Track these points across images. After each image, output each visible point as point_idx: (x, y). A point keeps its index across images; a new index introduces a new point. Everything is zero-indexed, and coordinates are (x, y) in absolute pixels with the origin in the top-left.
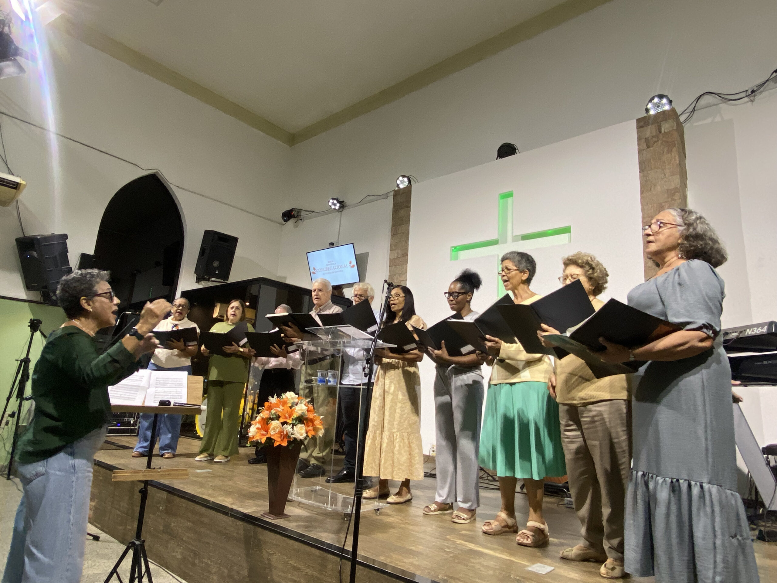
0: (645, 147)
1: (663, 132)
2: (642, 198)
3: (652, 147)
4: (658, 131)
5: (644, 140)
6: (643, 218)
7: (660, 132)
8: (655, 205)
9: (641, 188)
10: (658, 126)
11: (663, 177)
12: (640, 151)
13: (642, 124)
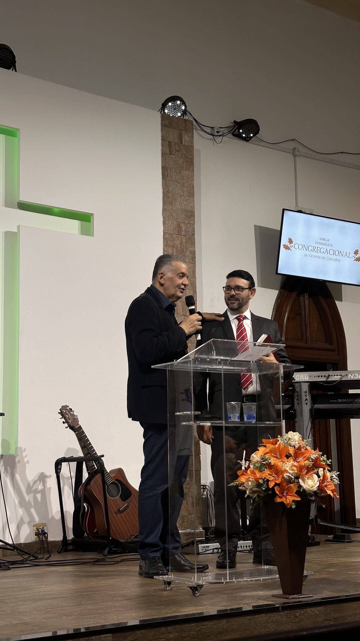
0: (168, 152)
1: (183, 143)
2: (164, 210)
3: (174, 155)
4: (179, 140)
5: (167, 143)
6: (164, 233)
7: (182, 143)
8: (175, 223)
9: (163, 198)
10: (180, 134)
11: (182, 194)
12: (163, 154)
13: (166, 123)
